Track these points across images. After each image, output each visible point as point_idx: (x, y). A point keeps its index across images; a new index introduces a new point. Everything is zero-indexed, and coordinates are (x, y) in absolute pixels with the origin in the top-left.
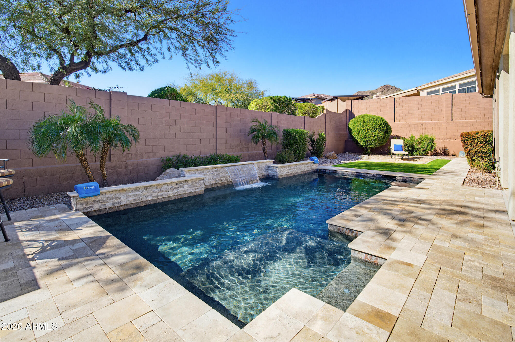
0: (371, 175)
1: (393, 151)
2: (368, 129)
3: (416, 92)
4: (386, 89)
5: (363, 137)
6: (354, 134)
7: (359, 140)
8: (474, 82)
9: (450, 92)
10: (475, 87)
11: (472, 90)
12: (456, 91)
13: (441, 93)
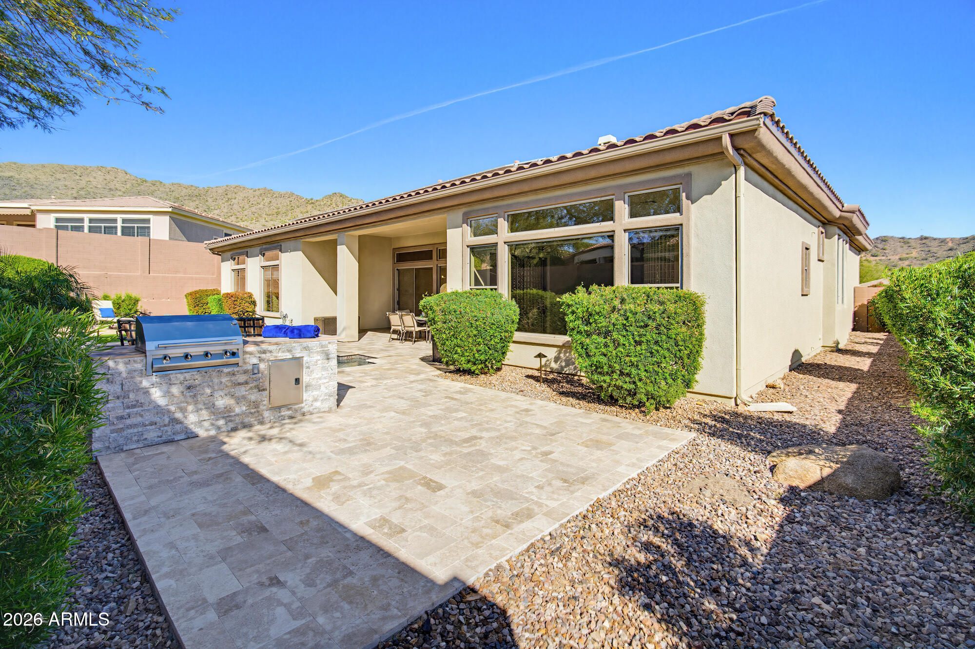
3: (27, 212)
8: (148, 221)
9: (105, 227)
10: (149, 228)
11: (144, 231)
12: (116, 228)
13: (86, 224)
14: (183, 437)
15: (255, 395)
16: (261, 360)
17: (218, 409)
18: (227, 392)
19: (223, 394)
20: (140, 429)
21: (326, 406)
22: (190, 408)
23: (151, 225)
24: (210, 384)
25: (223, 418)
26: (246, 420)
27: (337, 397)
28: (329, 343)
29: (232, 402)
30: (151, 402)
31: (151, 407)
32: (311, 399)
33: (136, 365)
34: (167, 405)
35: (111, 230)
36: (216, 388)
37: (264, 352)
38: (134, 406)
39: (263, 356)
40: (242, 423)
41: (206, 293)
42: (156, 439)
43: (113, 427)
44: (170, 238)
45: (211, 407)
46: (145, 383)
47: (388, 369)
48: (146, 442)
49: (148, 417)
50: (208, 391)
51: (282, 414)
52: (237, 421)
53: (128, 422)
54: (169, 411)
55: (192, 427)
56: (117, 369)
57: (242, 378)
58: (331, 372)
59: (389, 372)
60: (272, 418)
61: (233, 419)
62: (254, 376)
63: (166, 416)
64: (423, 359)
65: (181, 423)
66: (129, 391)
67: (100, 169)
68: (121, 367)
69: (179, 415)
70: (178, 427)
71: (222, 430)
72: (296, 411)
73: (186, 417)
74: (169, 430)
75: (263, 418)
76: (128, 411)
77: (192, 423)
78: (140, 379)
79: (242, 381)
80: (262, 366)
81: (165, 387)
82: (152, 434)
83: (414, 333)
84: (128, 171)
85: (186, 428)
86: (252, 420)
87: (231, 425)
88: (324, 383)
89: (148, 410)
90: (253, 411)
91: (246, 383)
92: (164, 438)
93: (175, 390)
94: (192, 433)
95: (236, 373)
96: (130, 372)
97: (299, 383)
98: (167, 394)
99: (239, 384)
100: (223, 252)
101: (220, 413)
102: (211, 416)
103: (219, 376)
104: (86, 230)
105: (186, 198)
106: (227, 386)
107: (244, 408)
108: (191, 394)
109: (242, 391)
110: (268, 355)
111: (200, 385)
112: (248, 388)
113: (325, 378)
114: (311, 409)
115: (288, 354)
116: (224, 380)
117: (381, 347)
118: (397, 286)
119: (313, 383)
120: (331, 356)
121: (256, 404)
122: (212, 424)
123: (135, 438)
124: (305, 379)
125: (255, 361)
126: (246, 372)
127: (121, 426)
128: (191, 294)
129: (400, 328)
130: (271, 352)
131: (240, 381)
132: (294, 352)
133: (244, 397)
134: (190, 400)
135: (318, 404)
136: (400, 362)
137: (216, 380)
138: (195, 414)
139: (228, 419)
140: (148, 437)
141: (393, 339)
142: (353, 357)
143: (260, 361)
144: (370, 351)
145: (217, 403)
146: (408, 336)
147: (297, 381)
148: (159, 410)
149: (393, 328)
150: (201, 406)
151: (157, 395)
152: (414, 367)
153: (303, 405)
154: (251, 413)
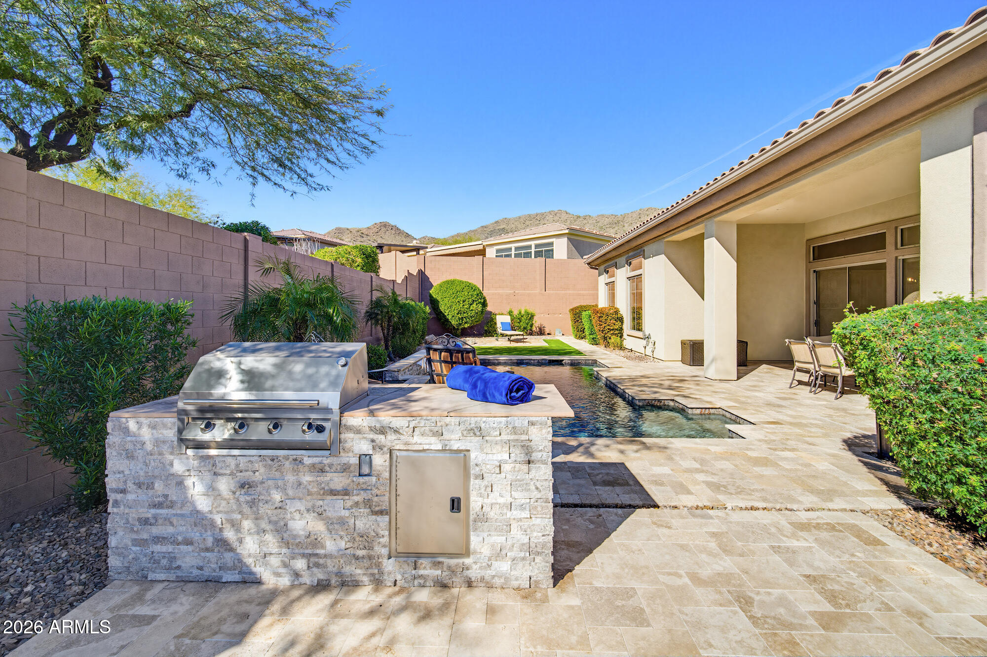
0: (536, 361)
1: (500, 331)
2: (464, 301)
3: (481, 247)
4: (383, 229)
5: (456, 312)
6: (442, 308)
7: (449, 317)
8: (551, 244)
9: (524, 253)
10: (552, 250)
11: (549, 254)
12: (531, 252)
13: (513, 252)
14: (237, 578)
15: (364, 520)
16: (377, 447)
17: (295, 537)
18: (310, 504)
19: (303, 508)
20: (170, 548)
21: (522, 574)
22: (247, 524)
23: (554, 248)
24: (280, 483)
25: (303, 555)
26: (347, 569)
27: (551, 559)
28: (532, 424)
29: (319, 527)
30: (186, 501)
31: (186, 510)
32: (486, 551)
33: (165, 432)
34: (211, 512)
35: (527, 255)
36: (290, 492)
37: (382, 431)
38: (159, 505)
39: (381, 438)
40: (339, 574)
41: (583, 308)
42: (196, 572)
43: (135, 536)
44: (568, 258)
45: (281, 529)
46: (178, 467)
47: (758, 462)
48: (179, 573)
49: (182, 529)
50: (277, 496)
51: (422, 572)
52: (330, 568)
53: (155, 530)
54: (212, 524)
55: (249, 561)
56: (139, 435)
57: (338, 481)
58: (536, 494)
59: (757, 469)
60: (399, 577)
61: (321, 561)
62: (362, 480)
63: (209, 533)
64: (852, 444)
65: (232, 550)
66: (155, 477)
67: (550, 212)
68: (146, 434)
69: (230, 534)
70: (228, 556)
71: (302, 580)
72: (452, 571)
73: (241, 541)
74: (214, 560)
75: (381, 573)
76: (153, 511)
77: (250, 556)
78: (171, 457)
79: (339, 487)
80: (380, 461)
81: (208, 476)
82: (189, 560)
83: (840, 379)
84: (568, 211)
85: (240, 561)
86: (357, 571)
87: (320, 575)
88: (520, 520)
89: (182, 515)
90: (360, 553)
91: (346, 492)
92: (207, 573)
93: (224, 485)
94: (251, 573)
95: (327, 469)
96: (158, 442)
97: (459, 510)
98: (211, 490)
99: (333, 493)
100: (599, 265)
101: (297, 545)
102: (280, 547)
103: (296, 471)
104: (513, 256)
105: (608, 226)
106: (310, 493)
107: (342, 544)
108: (249, 498)
109: (337, 508)
110: (391, 437)
111: (262, 483)
112: (349, 503)
113: (522, 507)
114: (488, 573)
115: (433, 440)
116: (307, 478)
117: (771, 398)
118: (813, 297)
119: (492, 514)
120: (536, 456)
121: (367, 540)
122: (285, 565)
123: (164, 562)
124: (475, 502)
125: (364, 447)
126: (345, 468)
127: (145, 536)
128: (572, 310)
129: (811, 367)
130: (396, 431)
131: (333, 486)
132: (446, 436)
133: (342, 522)
134: (246, 509)
135: (503, 566)
136: (792, 443)
137: (290, 478)
138: (256, 537)
139: (313, 560)
140: (183, 565)
141: (800, 383)
142: (712, 411)
143: (374, 448)
144: (744, 405)
145: (291, 524)
146: (827, 382)
147: (455, 505)
148: (200, 520)
149: (797, 365)
150: (264, 525)
151: (196, 488)
152: (823, 466)
153: (467, 561)
154: (357, 558)
